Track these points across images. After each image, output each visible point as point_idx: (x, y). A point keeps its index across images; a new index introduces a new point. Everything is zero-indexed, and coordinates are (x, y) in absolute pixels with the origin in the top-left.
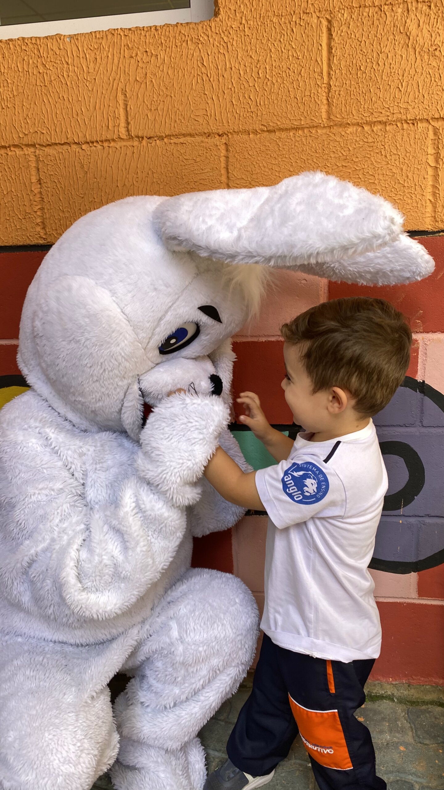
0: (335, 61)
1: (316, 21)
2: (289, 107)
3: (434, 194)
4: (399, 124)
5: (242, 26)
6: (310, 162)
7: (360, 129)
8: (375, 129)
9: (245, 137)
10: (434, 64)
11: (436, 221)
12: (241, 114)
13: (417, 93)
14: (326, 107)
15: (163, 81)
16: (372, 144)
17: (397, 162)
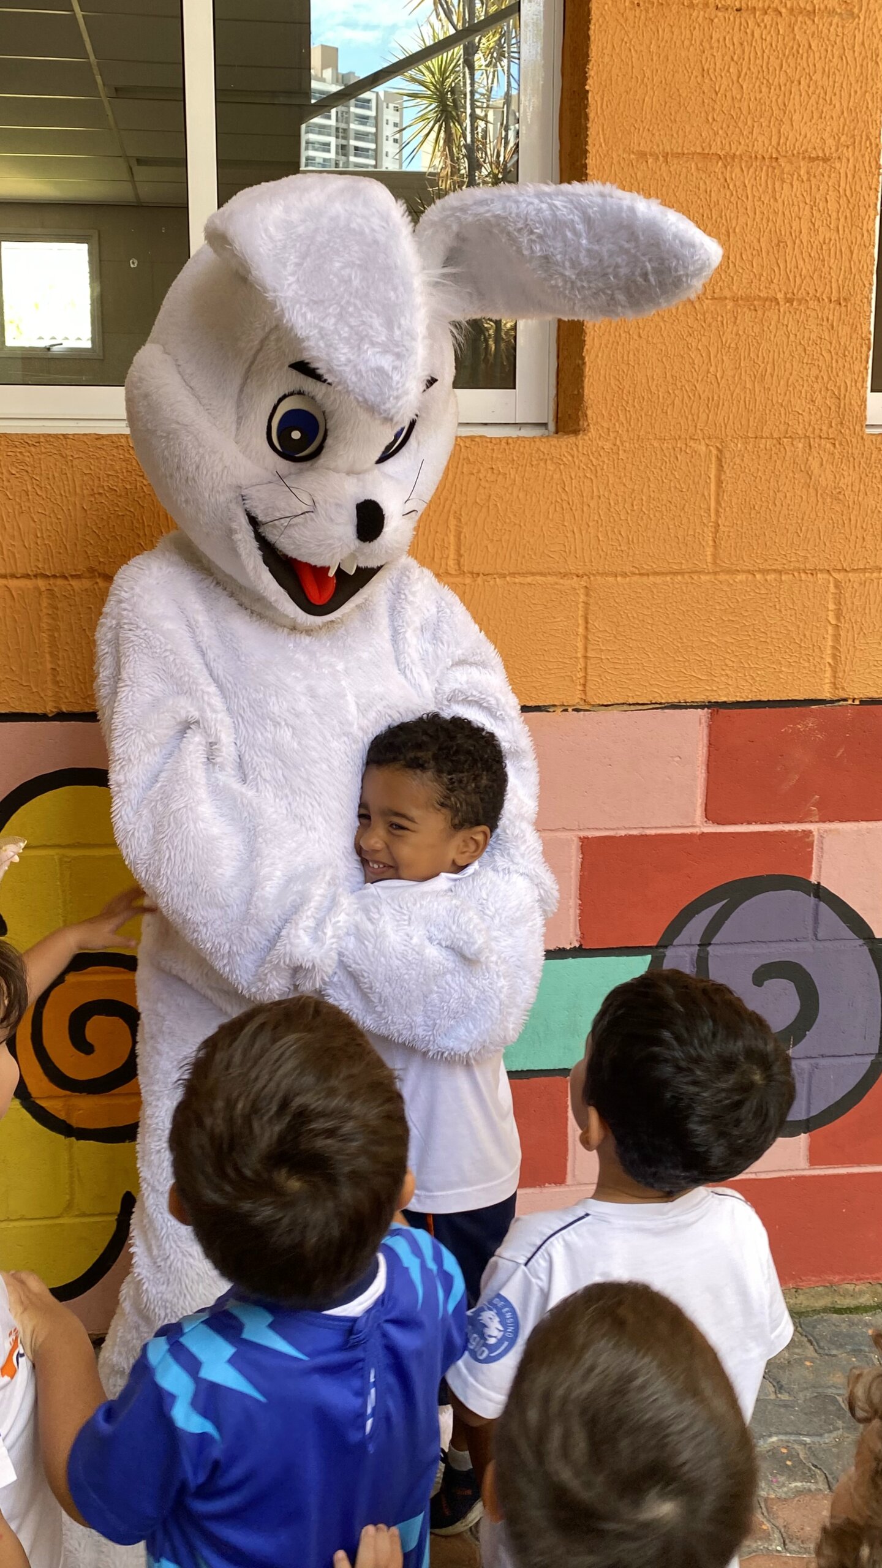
0: (725, 498)
1: (704, 448)
2: (668, 547)
3: (834, 656)
4: (796, 574)
5: (615, 448)
6: (690, 613)
7: (750, 577)
8: (768, 578)
9: (611, 579)
10: (837, 508)
11: (837, 688)
12: (609, 552)
13: (818, 540)
14: (712, 549)
15: (511, 506)
16: (763, 596)
17: (793, 618)
